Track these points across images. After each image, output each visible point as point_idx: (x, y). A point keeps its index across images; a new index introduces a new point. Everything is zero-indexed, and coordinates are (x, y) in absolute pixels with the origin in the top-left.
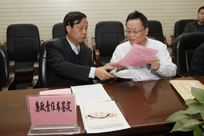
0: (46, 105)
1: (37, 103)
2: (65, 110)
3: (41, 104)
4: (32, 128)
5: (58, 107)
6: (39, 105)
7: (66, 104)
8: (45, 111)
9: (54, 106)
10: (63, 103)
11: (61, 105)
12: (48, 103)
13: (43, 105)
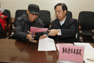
0: (68, 50)
1: (64, 48)
2: (78, 54)
3: (66, 49)
4: (59, 61)
5: (74, 52)
6: (65, 49)
7: (79, 50)
8: (67, 53)
9: (72, 51)
10: (78, 50)
11: (76, 51)
12: (69, 49)
13: (67, 49)
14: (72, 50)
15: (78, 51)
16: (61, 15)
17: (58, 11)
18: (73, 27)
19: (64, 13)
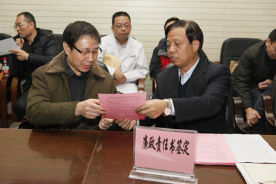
0: (156, 141)
1: (146, 137)
2: (181, 151)
3: (151, 139)
4: (135, 169)
5: (172, 147)
6: (148, 140)
7: (183, 143)
8: (155, 149)
9: (166, 145)
10: (180, 142)
11: (176, 145)
12: (159, 139)
13: (154, 141)
14: (165, 142)
15: (182, 145)
19: (192, 48)
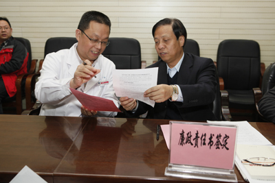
0: (194, 136)
1: (183, 132)
2: (220, 146)
3: (188, 134)
4: (171, 166)
5: (211, 143)
6: (185, 136)
7: (222, 138)
8: (192, 144)
9: (204, 140)
10: (219, 137)
11: (215, 140)
12: (197, 134)
13: (191, 136)
14: (204, 137)
15: (221, 140)
16: (170, 48)
17: (161, 40)
18: (204, 78)
19: (179, 43)
